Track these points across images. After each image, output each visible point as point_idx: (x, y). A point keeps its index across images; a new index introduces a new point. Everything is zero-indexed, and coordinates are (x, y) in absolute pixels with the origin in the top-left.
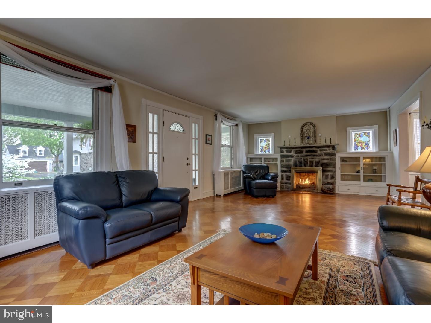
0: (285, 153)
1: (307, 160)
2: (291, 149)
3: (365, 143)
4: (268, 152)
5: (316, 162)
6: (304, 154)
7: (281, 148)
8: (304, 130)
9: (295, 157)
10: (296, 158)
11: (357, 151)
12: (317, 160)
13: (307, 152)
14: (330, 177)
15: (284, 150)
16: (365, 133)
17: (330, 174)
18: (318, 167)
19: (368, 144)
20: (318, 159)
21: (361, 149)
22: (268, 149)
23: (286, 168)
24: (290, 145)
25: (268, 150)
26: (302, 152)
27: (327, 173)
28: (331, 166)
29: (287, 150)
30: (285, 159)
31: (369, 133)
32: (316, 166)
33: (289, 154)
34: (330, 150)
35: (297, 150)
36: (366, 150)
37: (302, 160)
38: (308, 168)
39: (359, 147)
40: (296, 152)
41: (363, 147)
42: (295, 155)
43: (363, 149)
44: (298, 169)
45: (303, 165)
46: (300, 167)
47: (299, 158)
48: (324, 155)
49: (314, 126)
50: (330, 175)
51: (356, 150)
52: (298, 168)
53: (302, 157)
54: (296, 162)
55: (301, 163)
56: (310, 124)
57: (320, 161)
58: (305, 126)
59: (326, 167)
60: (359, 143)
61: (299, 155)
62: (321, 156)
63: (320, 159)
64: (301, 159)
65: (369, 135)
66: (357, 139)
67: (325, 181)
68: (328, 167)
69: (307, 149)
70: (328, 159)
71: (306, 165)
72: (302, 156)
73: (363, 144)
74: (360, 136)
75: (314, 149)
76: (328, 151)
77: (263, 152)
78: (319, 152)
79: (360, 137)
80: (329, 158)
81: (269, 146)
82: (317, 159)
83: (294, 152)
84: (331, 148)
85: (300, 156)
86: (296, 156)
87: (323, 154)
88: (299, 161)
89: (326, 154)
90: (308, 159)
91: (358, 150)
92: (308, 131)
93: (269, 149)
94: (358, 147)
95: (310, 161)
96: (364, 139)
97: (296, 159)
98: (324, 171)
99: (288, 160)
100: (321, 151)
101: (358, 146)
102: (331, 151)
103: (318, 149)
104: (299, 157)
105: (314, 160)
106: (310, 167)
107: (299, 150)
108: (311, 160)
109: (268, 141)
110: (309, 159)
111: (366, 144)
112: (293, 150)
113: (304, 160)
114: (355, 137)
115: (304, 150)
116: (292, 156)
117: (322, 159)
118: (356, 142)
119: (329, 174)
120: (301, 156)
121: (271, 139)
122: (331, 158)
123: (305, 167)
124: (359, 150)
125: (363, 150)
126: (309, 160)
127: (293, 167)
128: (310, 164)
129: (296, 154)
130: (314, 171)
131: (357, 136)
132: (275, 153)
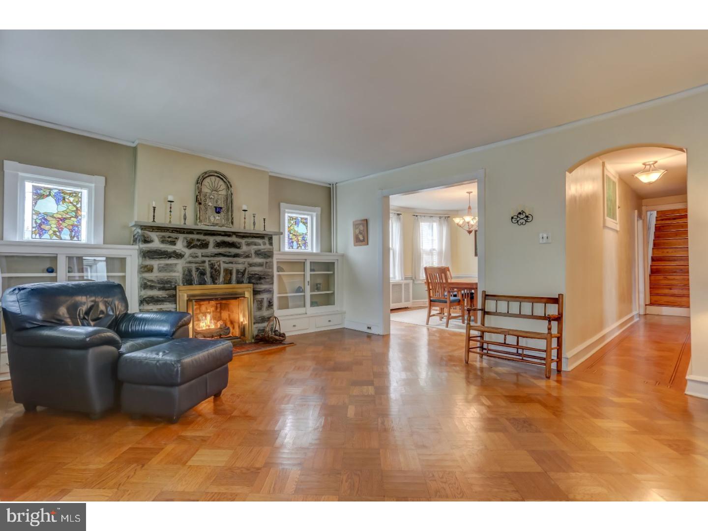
0: (156, 244)
1: (219, 266)
2: (174, 235)
3: (302, 236)
4: (72, 238)
5: (238, 271)
6: (211, 249)
7: (144, 228)
8: (205, 190)
9: (186, 256)
10: (191, 259)
11: (291, 250)
12: (241, 267)
13: (219, 245)
14: (265, 304)
15: (154, 236)
16: (302, 218)
17: (265, 296)
18: (242, 282)
19: (305, 239)
20: (244, 263)
21: (298, 248)
22: (73, 225)
23: (160, 289)
24: (170, 221)
25: (71, 231)
26: (205, 245)
27: (259, 297)
28: (267, 280)
29: (164, 237)
30: (155, 263)
31: (306, 219)
32: (239, 282)
33: (169, 248)
34: (265, 244)
35: (193, 240)
36: (302, 250)
37: (207, 265)
38: (220, 288)
39: (295, 243)
40: (190, 245)
41: (300, 244)
42: (187, 252)
43: (300, 248)
44: (197, 290)
45: (208, 278)
46: (200, 284)
47: (197, 259)
48: (253, 255)
49: (229, 186)
50: (265, 300)
51: (291, 248)
52: (194, 287)
53: (207, 259)
54: (190, 271)
55: (202, 273)
56: (219, 177)
57: (246, 268)
58: (208, 180)
59: (257, 284)
60: (295, 235)
61: (199, 252)
62: (248, 256)
63: (246, 263)
64: (204, 262)
65: (307, 223)
66: (292, 228)
67: (258, 314)
68: (261, 284)
69: (219, 239)
70: (261, 265)
71: (216, 279)
72: (208, 257)
73: (299, 238)
74: (295, 222)
75: (234, 239)
76: (262, 247)
77: (46, 236)
78: (244, 248)
79: (296, 224)
80: (263, 263)
81: (76, 217)
82: (240, 265)
83: (185, 244)
84: (266, 240)
85: (200, 255)
86: (191, 256)
87: (253, 252)
88: (197, 269)
89: (258, 253)
90: (221, 263)
91: (294, 248)
92: (213, 192)
93: (78, 225)
94: (292, 242)
95: (226, 270)
96: (301, 229)
97: (190, 262)
98: (256, 292)
99: (167, 265)
100: (248, 244)
101: (293, 240)
102: (268, 246)
103: (243, 241)
104: (197, 257)
105: (234, 267)
106: (227, 284)
107: (198, 240)
108: (226, 266)
109: (72, 199)
110: (223, 263)
111: (304, 239)
112: (181, 237)
113: (212, 266)
114: (288, 222)
115: (212, 240)
116: (179, 256)
117: (251, 265)
118: (290, 233)
119: (263, 299)
120: (202, 256)
121: (85, 193)
122: (267, 263)
123: (214, 283)
124: (295, 250)
125: (299, 250)
126: (223, 266)
127: (181, 284)
128: (224, 277)
129: (191, 248)
130: (236, 294)
131: (292, 222)
132: (104, 243)
